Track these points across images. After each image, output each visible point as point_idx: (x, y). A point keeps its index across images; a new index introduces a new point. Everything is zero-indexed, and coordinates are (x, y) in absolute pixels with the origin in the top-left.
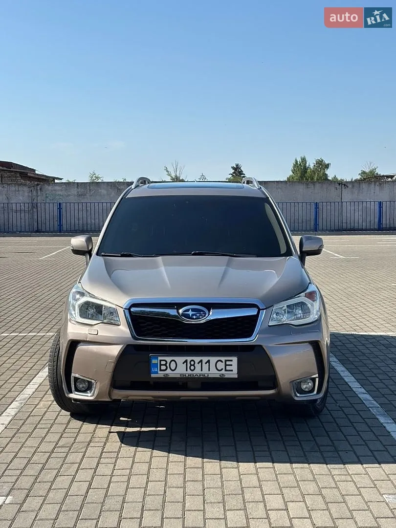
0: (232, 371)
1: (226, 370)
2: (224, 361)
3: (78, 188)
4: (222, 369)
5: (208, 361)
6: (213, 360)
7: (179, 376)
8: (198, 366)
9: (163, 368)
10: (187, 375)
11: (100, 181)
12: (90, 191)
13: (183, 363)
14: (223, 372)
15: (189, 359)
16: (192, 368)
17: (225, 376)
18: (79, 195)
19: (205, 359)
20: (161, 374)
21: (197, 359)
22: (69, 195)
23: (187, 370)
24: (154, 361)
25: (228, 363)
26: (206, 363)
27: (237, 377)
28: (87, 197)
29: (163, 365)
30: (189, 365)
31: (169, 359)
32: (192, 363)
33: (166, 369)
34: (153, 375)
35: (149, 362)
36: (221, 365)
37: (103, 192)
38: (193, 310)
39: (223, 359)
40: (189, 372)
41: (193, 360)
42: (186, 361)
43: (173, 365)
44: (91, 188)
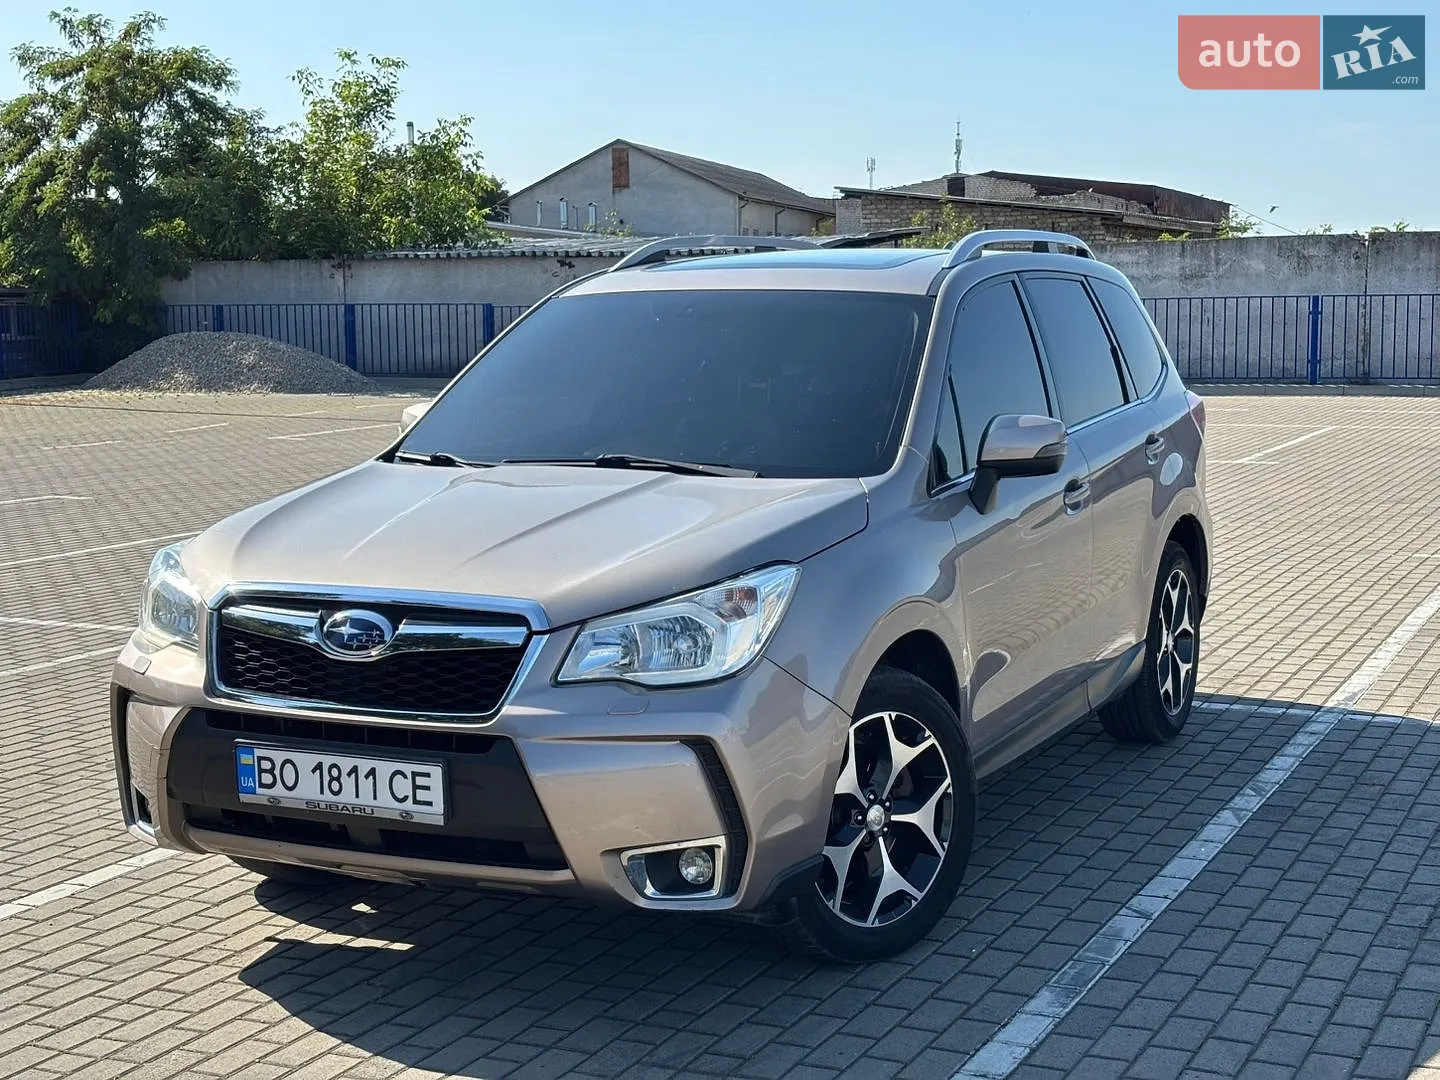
0: (430, 804)
1: (416, 802)
2: (410, 776)
3: (1182, 255)
4: (406, 798)
5: (372, 772)
6: (385, 768)
7: (304, 807)
8: (348, 783)
9: (267, 779)
10: (323, 806)
11: (1250, 234)
12: (1217, 264)
13: (314, 771)
14: (409, 805)
15: (327, 760)
16: (335, 786)
17: (412, 817)
18: (1186, 278)
19: (365, 765)
20: (262, 796)
21: (346, 763)
22: (1157, 278)
23: (322, 792)
24: (245, 759)
25: (420, 781)
26: (367, 777)
27: (442, 824)
28: (1208, 283)
29: (266, 771)
30: (326, 778)
31: (279, 756)
32: (335, 772)
33: (274, 783)
34: (244, 798)
35: (235, 759)
36: (403, 787)
37: (1257, 265)
38: (355, 623)
39: (408, 768)
40: (328, 796)
41: (334, 766)
42: (319, 766)
43: (289, 775)
44: (1222, 255)
